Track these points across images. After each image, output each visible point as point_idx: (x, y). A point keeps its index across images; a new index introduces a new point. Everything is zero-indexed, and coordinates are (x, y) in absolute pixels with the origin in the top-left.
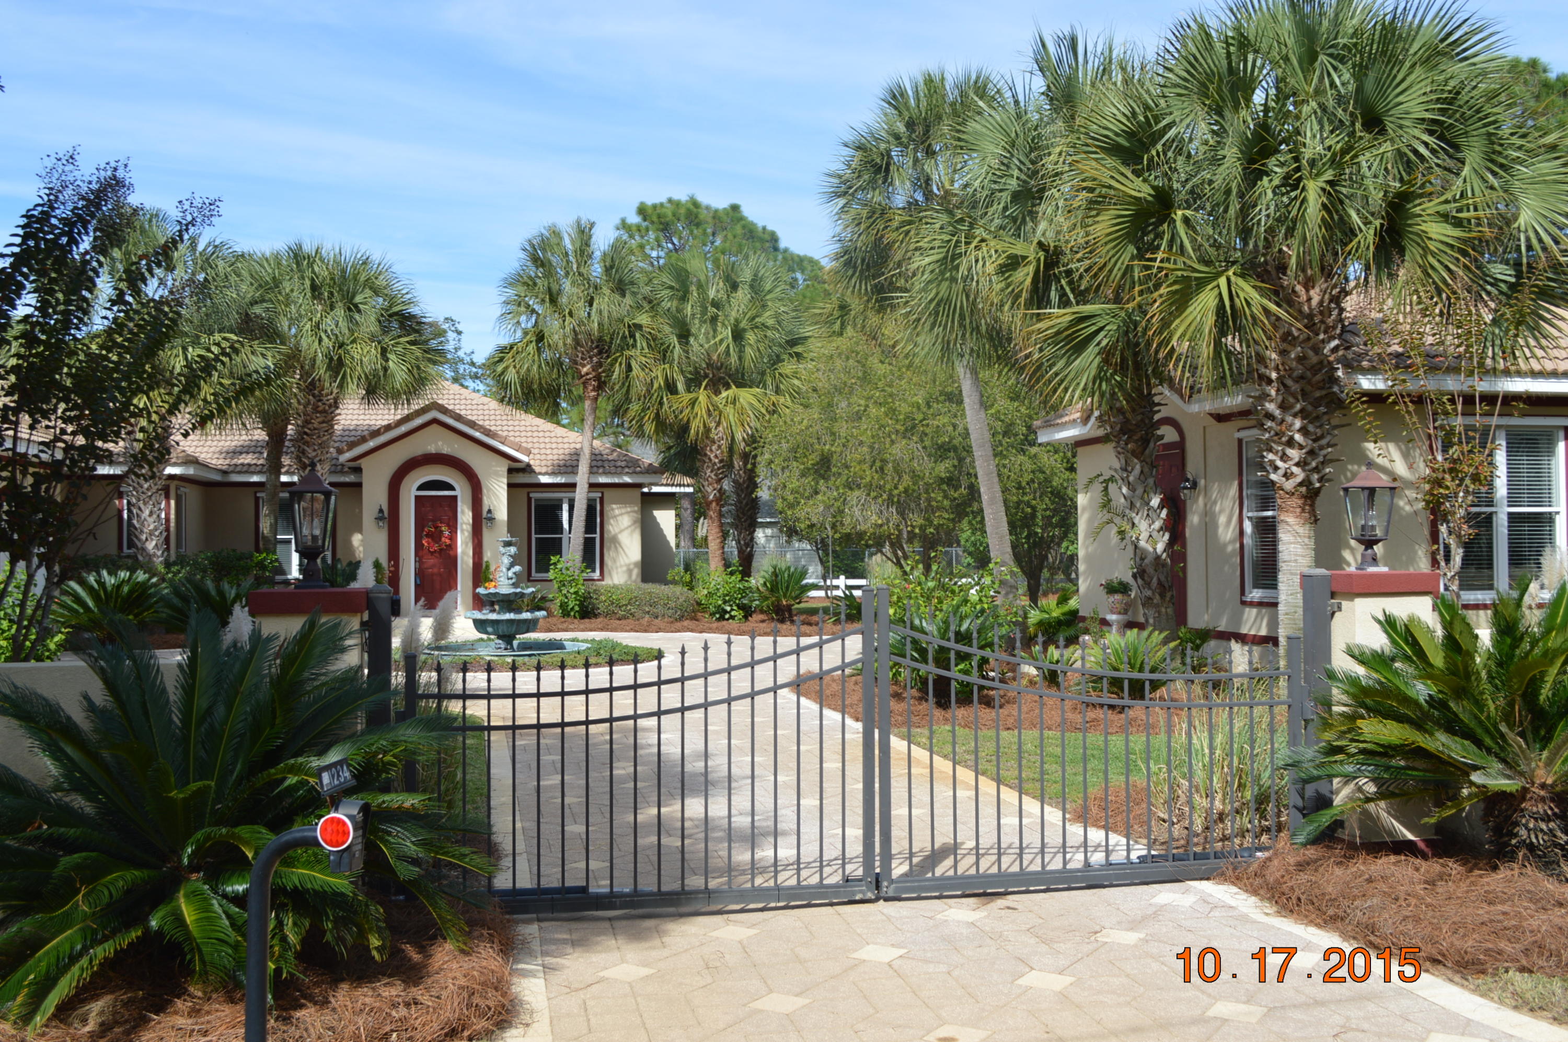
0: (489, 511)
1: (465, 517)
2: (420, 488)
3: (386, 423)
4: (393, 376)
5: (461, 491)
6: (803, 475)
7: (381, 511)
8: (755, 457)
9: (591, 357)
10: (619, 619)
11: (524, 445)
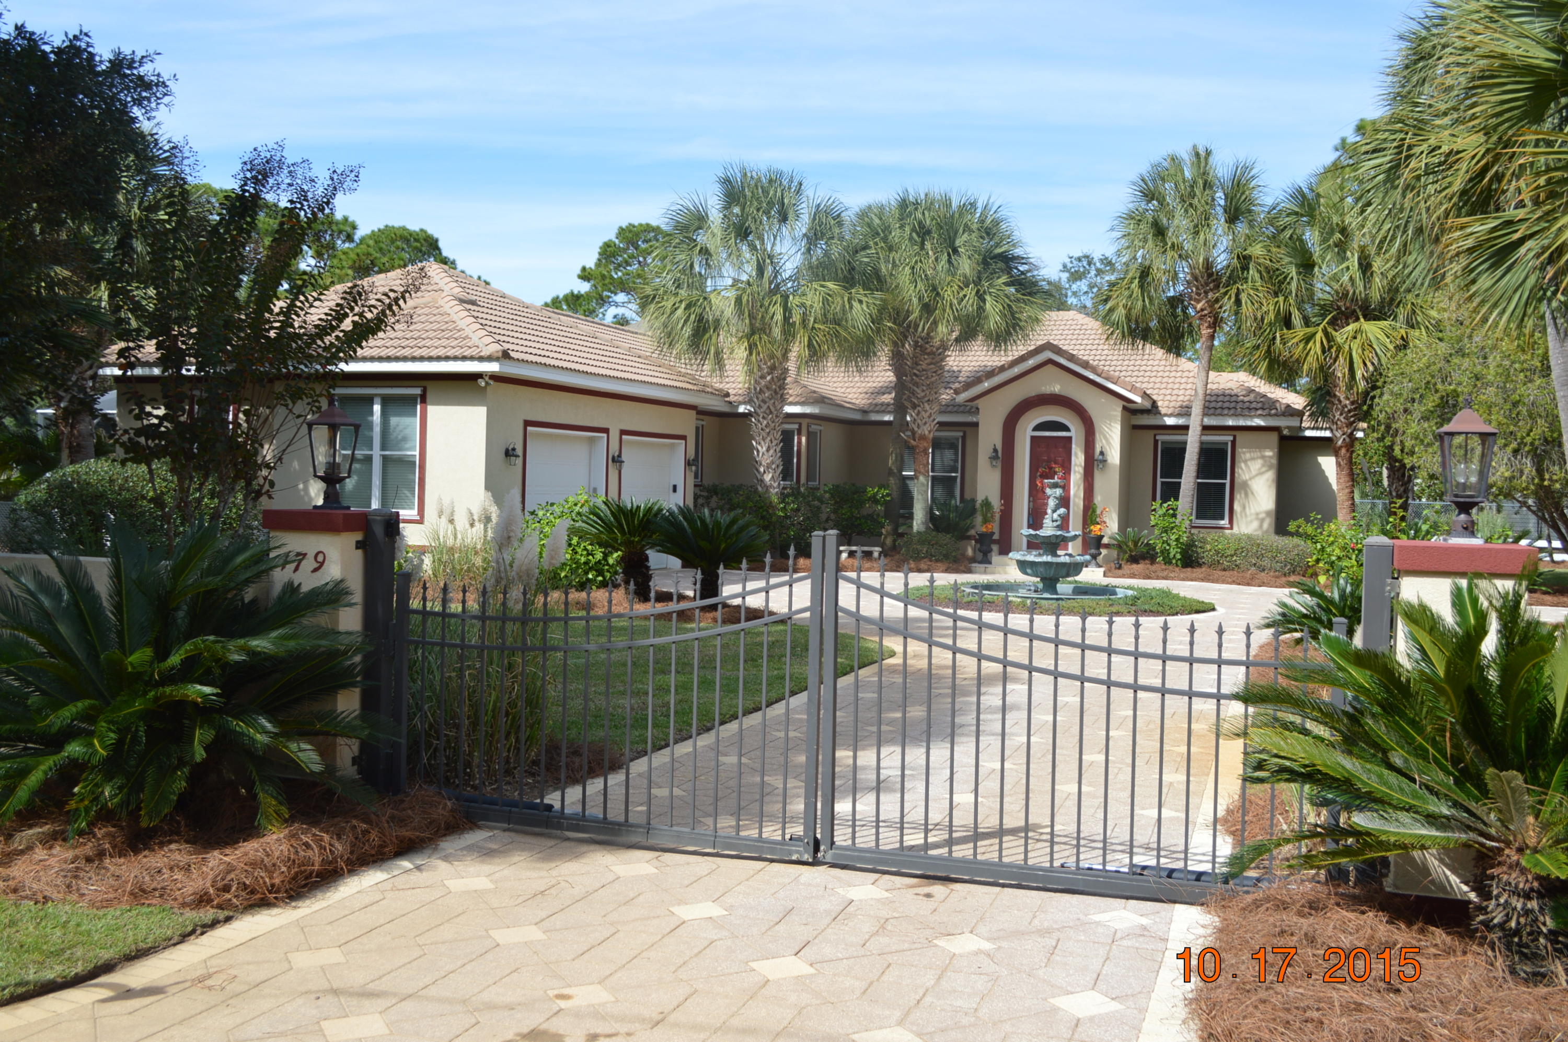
0: (1102, 453)
1: (1078, 459)
2: (1036, 428)
3: (1000, 364)
4: (987, 317)
5: (1076, 432)
6: (1425, 418)
7: (995, 450)
8: (1373, 398)
9: (1206, 293)
10: (1224, 570)
11: (1138, 385)
